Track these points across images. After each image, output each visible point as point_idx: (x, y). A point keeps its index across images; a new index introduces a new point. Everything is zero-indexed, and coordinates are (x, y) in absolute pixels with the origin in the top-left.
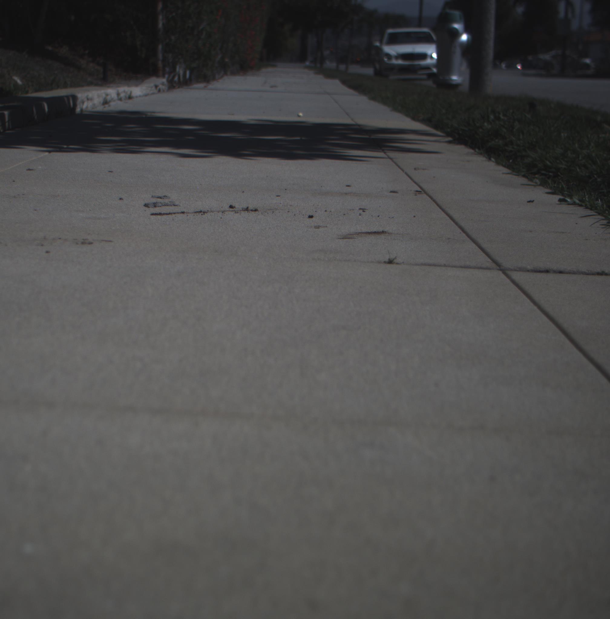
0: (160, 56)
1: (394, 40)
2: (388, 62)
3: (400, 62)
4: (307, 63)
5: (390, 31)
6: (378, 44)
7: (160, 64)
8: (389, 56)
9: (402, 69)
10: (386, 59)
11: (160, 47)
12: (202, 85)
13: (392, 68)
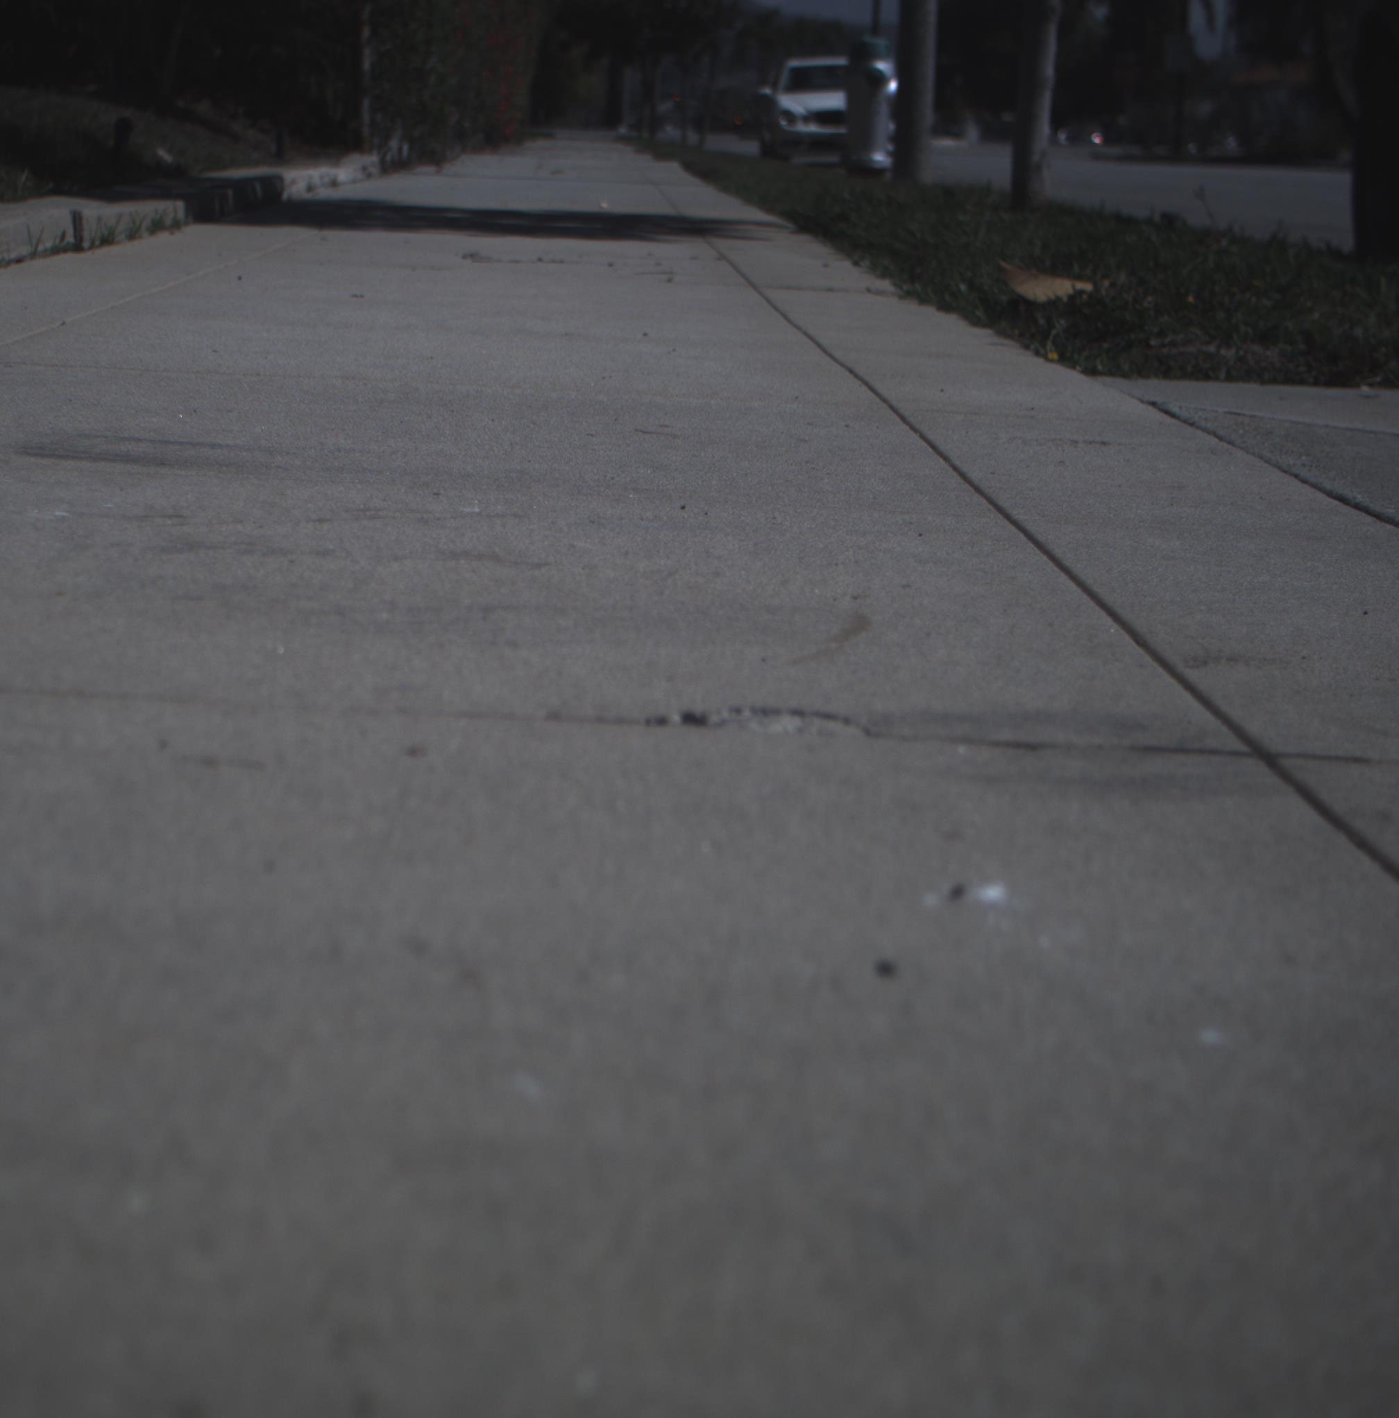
0: (366, 117)
1: (803, 81)
2: (788, 128)
3: (813, 128)
4: (623, 130)
5: (795, 63)
6: (767, 91)
7: (366, 131)
8: (790, 116)
9: (818, 143)
10: (783, 123)
11: (366, 103)
12: (431, 169)
13: (798, 142)
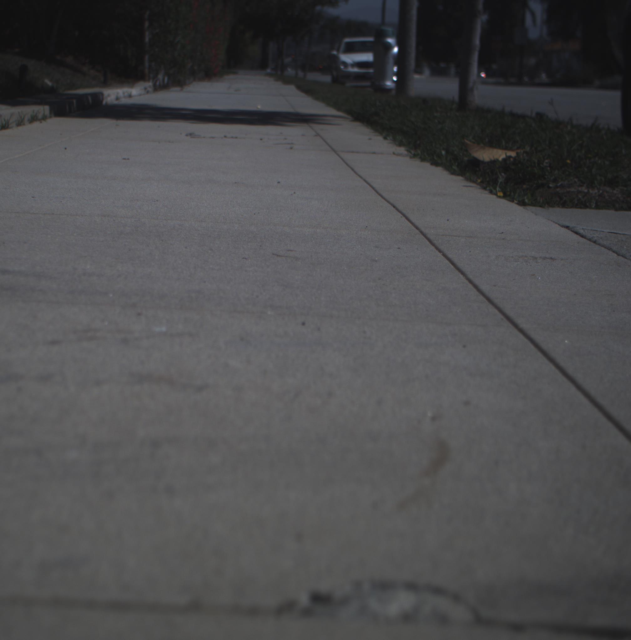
0: (147, 64)
1: (351, 49)
2: (344, 70)
3: (356, 70)
4: (269, 71)
5: (347, 40)
6: (335, 53)
7: (147, 71)
8: (345, 64)
9: (358, 77)
10: (342, 67)
11: (147, 57)
12: (178, 89)
13: (348, 76)
